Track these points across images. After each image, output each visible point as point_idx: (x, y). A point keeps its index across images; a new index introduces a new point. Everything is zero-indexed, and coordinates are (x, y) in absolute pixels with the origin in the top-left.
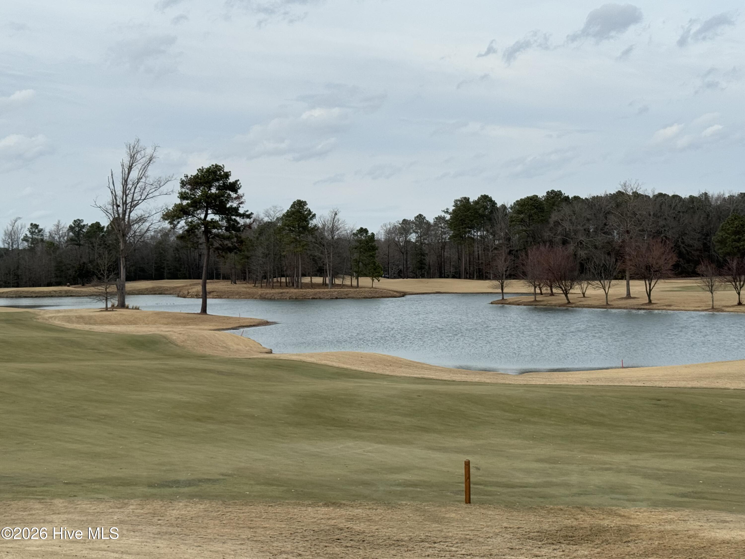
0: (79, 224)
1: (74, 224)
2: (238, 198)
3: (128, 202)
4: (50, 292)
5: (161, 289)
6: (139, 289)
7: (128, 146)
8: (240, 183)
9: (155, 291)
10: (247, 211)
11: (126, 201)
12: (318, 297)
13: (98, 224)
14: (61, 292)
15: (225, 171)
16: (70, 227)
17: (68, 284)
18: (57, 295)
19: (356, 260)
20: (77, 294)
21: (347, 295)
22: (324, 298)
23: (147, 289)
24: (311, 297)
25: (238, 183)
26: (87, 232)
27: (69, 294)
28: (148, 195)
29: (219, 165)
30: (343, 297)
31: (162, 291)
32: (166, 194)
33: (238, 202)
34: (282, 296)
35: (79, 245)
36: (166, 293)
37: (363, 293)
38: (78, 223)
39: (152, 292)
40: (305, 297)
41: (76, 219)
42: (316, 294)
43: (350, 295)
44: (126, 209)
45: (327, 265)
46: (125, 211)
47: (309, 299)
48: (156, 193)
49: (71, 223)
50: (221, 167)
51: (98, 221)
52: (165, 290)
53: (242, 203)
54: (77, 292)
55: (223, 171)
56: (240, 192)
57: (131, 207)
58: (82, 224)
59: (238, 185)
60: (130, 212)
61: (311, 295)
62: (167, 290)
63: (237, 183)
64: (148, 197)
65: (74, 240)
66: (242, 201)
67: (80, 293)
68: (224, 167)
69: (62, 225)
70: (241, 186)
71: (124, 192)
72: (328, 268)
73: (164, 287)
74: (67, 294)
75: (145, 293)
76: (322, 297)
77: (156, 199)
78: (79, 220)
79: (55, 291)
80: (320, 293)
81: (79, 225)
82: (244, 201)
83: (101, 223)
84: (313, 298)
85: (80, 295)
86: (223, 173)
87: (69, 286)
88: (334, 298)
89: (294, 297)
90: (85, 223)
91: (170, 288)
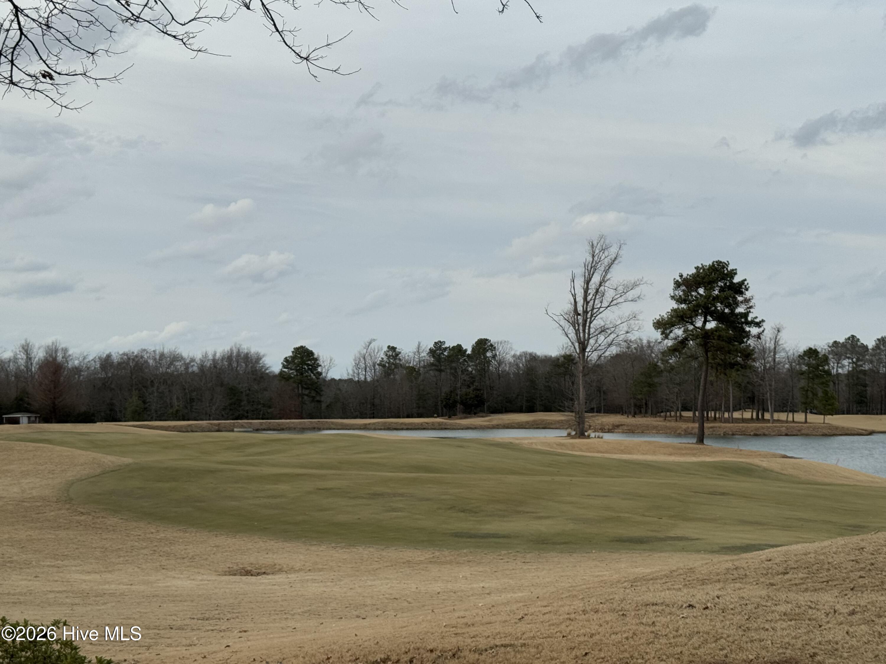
0: (441, 346)
1: (435, 347)
2: (747, 301)
3: (588, 309)
4: (422, 424)
5: (544, 423)
6: (519, 423)
7: (591, 243)
8: (748, 284)
9: (537, 425)
10: (756, 318)
11: (587, 308)
12: (762, 433)
13: (459, 347)
14: (433, 424)
15: (729, 269)
16: (430, 349)
17: (436, 415)
18: (430, 427)
19: (803, 388)
20: (452, 427)
21: (799, 431)
22: (770, 435)
23: (527, 422)
24: (752, 433)
25: (746, 283)
26: (448, 356)
27: (443, 427)
28: (612, 301)
29: (723, 261)
30: (794, 434)
31: (545, 424)
32: (632, 301)
33: (746, 307)
34: (714, 431)
35: (440, 371)
36: (552, 427)
37: (820, 430)
38: (439, 345)
39: (535, 426)
40: (744, 433)
41: (436, 341)
42: (758, 429)
43: (803, 432)
44: (587, 318)
45: (768, 394)
46: (586, 321)
47: (750, 435)
48: (621, 300)
49: (431, 345)
50: (725, 264)
51: (459, 343)
52: (549, 423)
53: (751, 307)
54: (451, 424)
55: (727, 269)
56: (748, 294)
57: (592, 316)
58: (443, 346)
59: (746, 286)
60: (591, 322)
61: (752, 431)
62: (551, 423)
63: (744, 283)
64: (612, 304)
65: (435, 365)
66: (750, 305)
67: (455, 426)
68: (729, 264)
69: (423, 348)
70: (749, 287)
71: (585, 299)
72: (769, 398)
73: (547, 420)
74: (441, 427)
75: (527, 427)
76: (767, 433)
77: (619, 306)
78: (440, 342)
79: (427, 423)
80: (763, 428)
81: (440, 348)
82: (753, 305)
83: (463, 346)
84: (756, 435)
85: (455, 427)
86: (726, 272)
87: (436, 417)
88: (783, 434)
89: (730, 433)
90: (447, 345)
91: (553, 421)
